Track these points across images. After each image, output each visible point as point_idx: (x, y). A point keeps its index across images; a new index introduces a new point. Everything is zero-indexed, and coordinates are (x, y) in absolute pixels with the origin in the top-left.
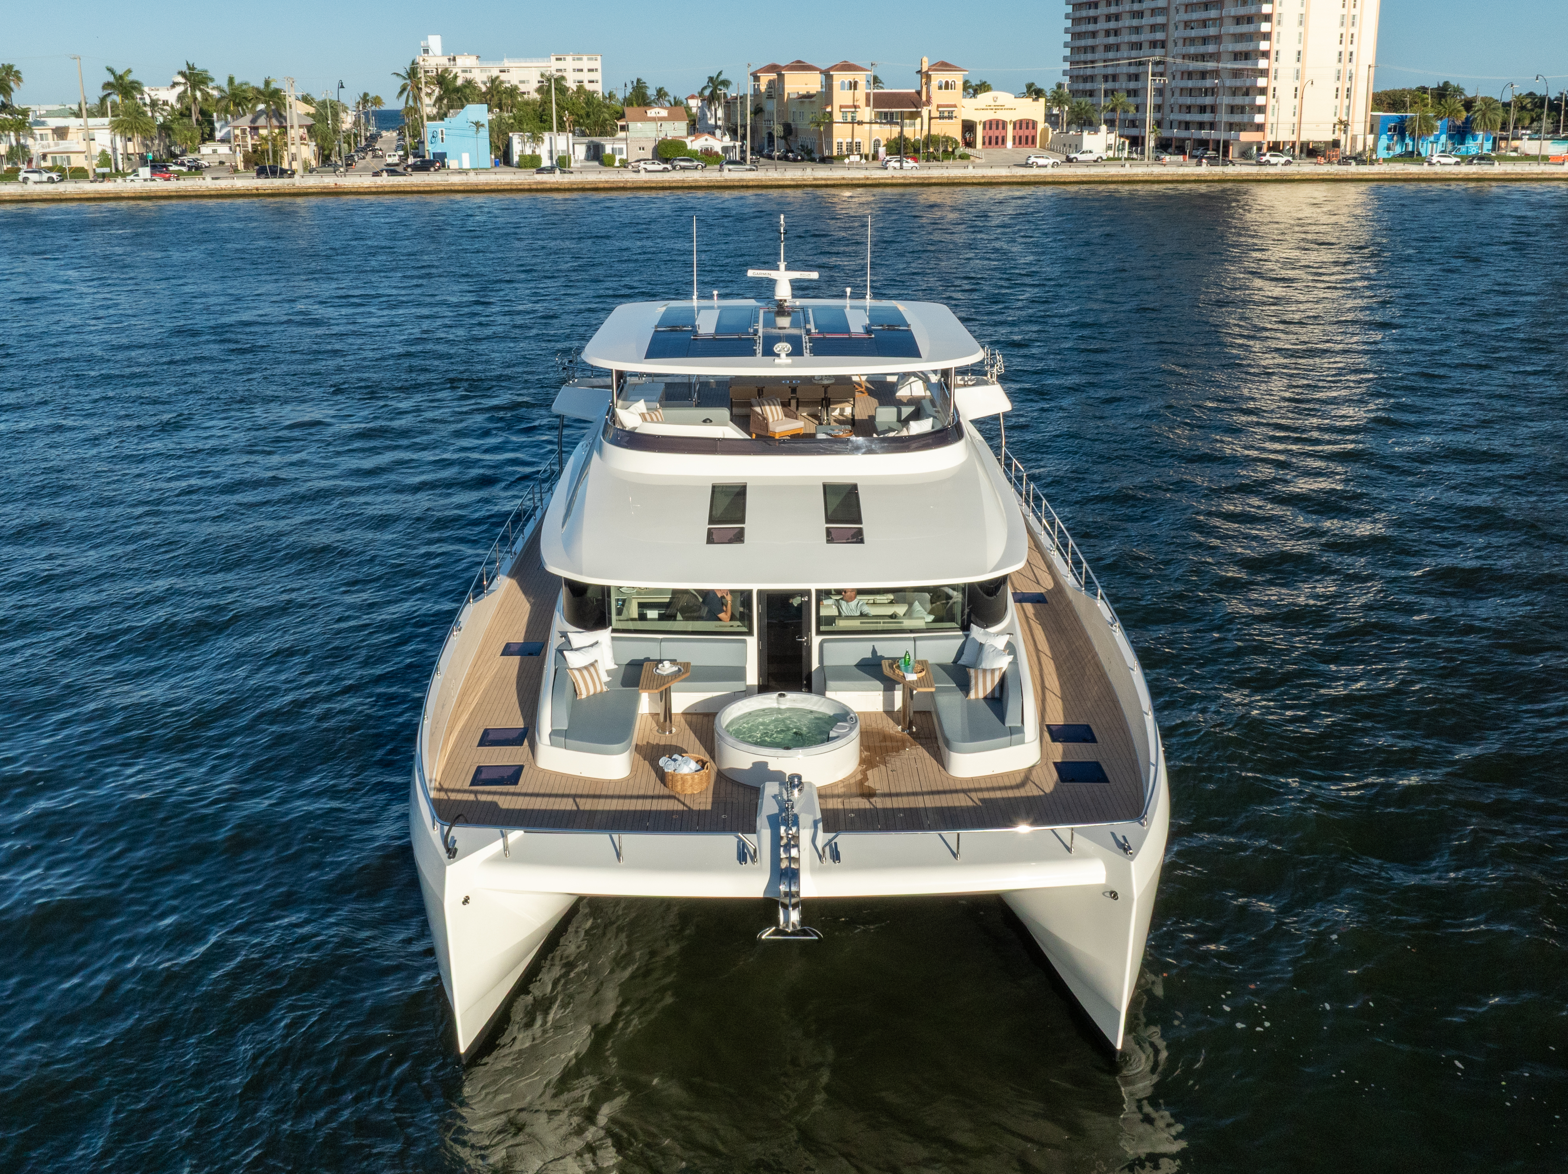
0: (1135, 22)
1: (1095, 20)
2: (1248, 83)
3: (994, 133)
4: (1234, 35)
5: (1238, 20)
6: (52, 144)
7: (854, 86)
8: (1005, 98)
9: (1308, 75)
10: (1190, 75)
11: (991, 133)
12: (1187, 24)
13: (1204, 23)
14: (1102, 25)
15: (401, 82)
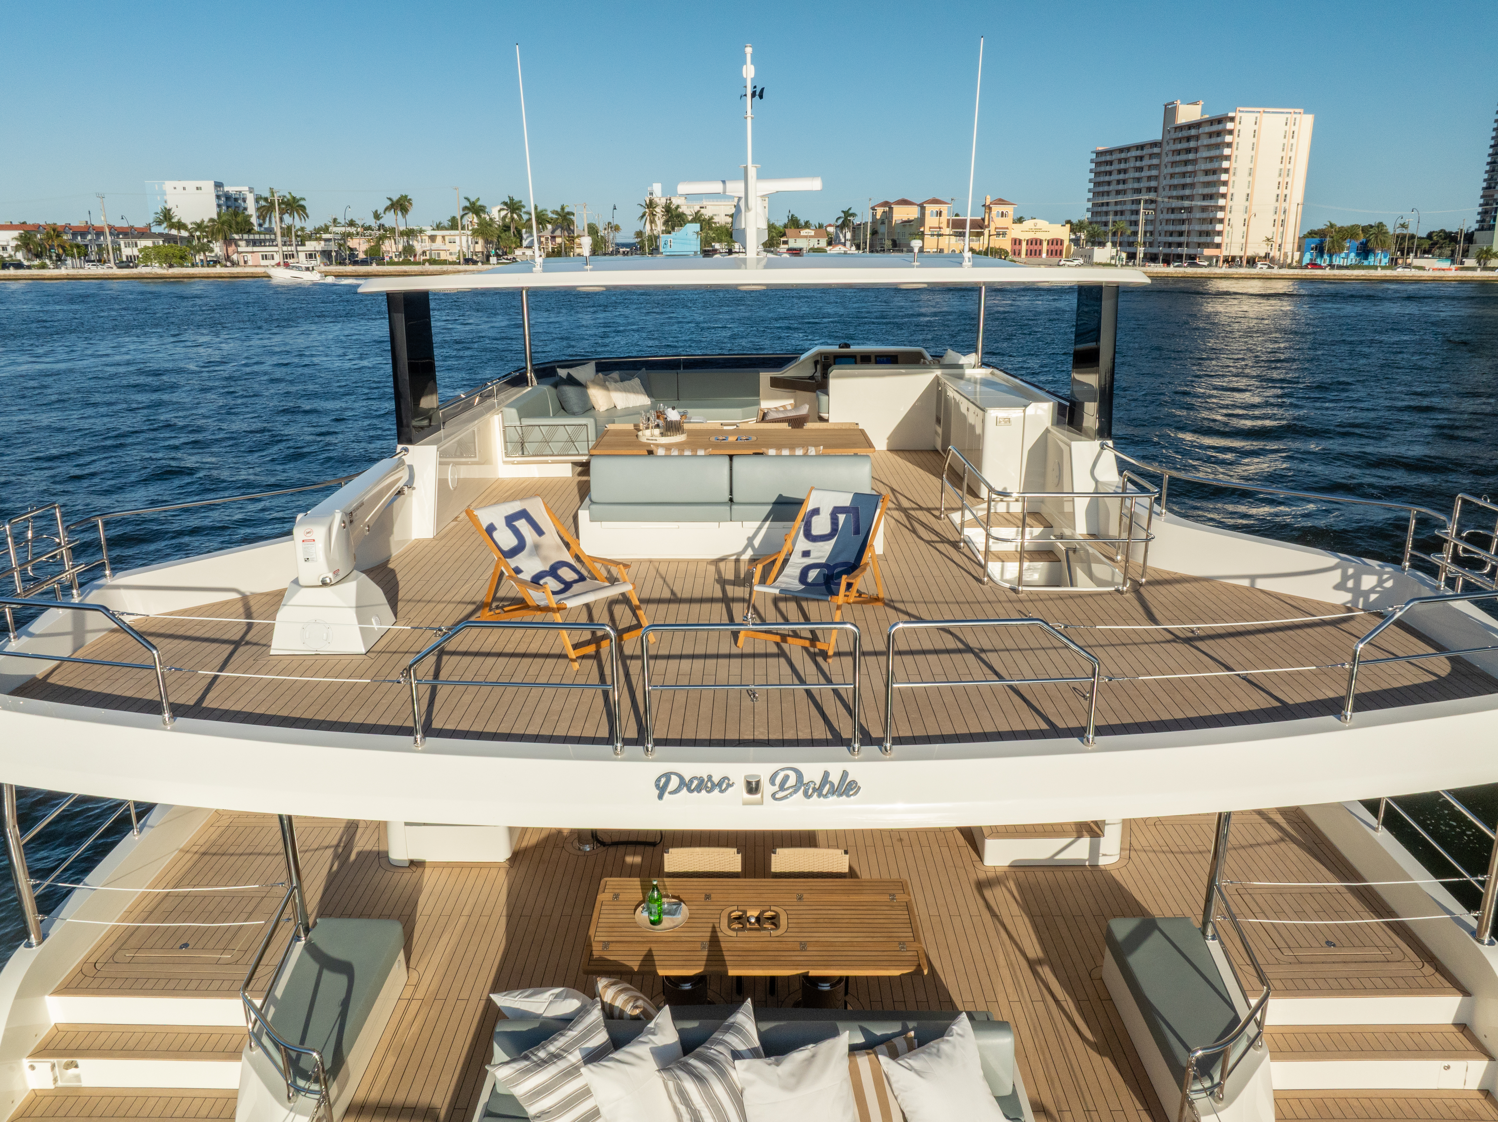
0: (1137, 175)
1: (1110, 173)
2: (1211, 215)
3: (1034, 247)
4: (1204, 183)
5: (1207, 172)
6: (427, 245)
7: (940, 214)
8: (1042, 224)
9: (1254, 209)
10: (1173, 210)
11: (1031, 247)
12: (1172, 176)
13: (1184, 175)
14: (1115, 177)
15: (642, 210)
